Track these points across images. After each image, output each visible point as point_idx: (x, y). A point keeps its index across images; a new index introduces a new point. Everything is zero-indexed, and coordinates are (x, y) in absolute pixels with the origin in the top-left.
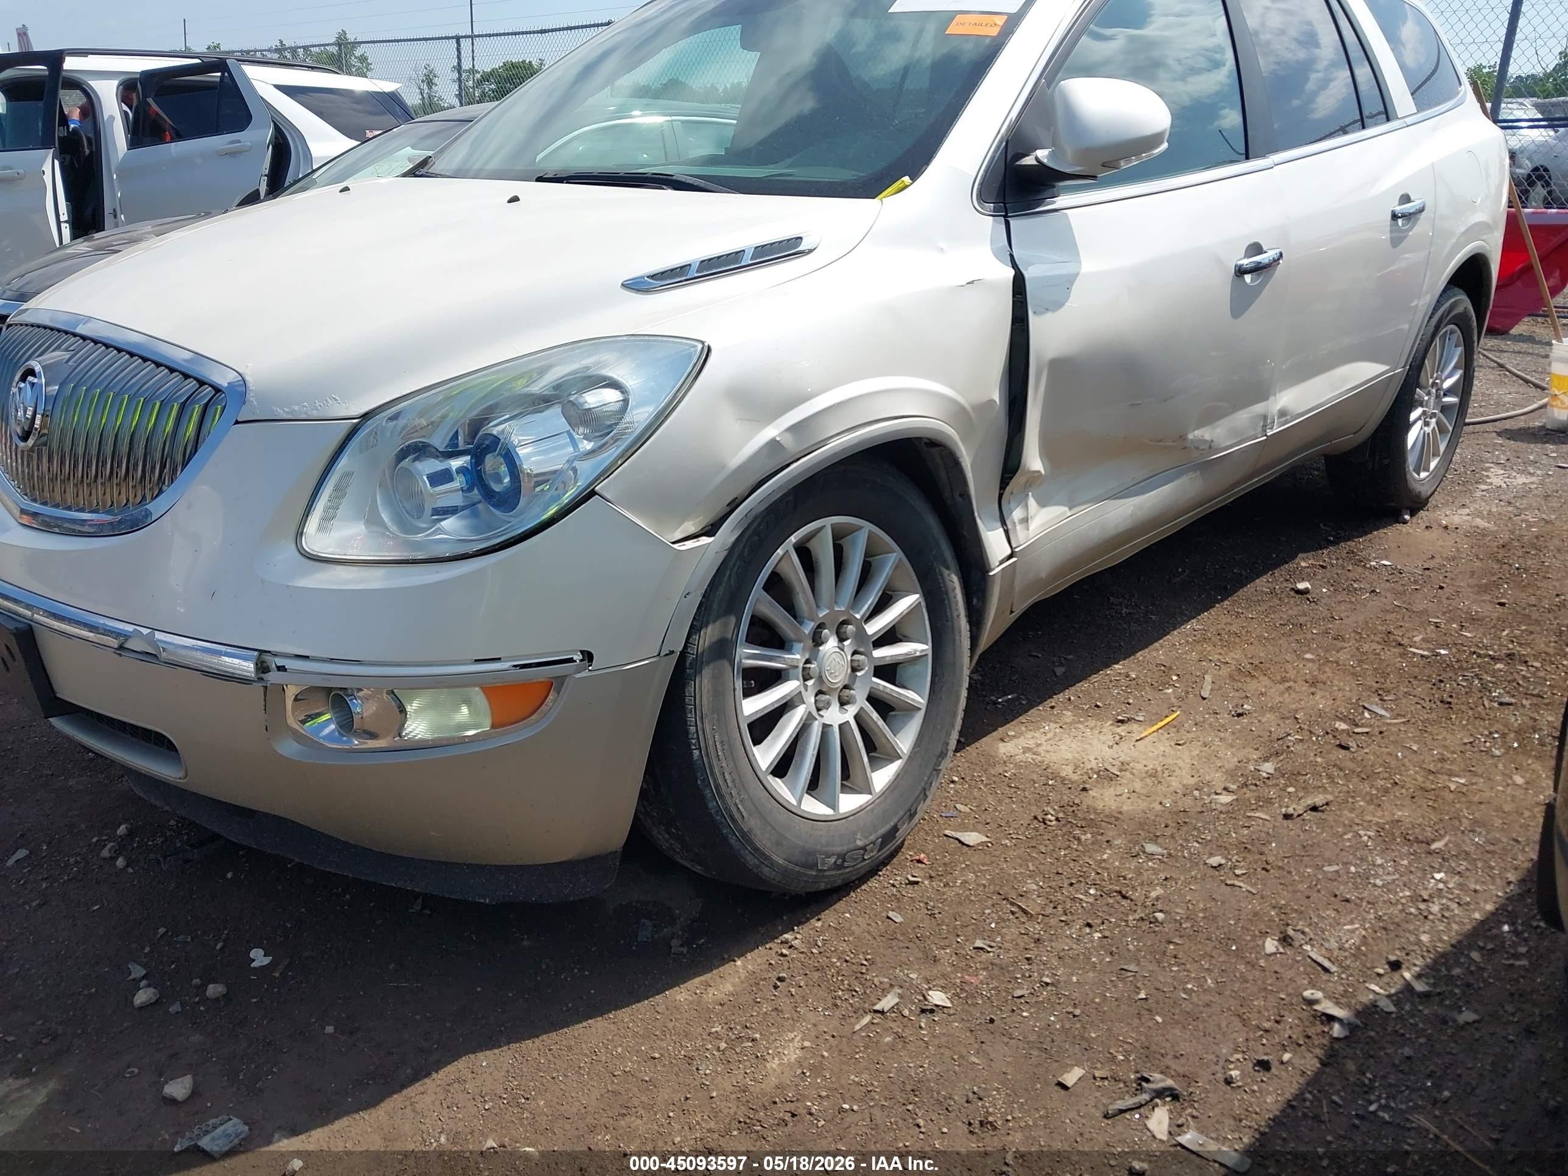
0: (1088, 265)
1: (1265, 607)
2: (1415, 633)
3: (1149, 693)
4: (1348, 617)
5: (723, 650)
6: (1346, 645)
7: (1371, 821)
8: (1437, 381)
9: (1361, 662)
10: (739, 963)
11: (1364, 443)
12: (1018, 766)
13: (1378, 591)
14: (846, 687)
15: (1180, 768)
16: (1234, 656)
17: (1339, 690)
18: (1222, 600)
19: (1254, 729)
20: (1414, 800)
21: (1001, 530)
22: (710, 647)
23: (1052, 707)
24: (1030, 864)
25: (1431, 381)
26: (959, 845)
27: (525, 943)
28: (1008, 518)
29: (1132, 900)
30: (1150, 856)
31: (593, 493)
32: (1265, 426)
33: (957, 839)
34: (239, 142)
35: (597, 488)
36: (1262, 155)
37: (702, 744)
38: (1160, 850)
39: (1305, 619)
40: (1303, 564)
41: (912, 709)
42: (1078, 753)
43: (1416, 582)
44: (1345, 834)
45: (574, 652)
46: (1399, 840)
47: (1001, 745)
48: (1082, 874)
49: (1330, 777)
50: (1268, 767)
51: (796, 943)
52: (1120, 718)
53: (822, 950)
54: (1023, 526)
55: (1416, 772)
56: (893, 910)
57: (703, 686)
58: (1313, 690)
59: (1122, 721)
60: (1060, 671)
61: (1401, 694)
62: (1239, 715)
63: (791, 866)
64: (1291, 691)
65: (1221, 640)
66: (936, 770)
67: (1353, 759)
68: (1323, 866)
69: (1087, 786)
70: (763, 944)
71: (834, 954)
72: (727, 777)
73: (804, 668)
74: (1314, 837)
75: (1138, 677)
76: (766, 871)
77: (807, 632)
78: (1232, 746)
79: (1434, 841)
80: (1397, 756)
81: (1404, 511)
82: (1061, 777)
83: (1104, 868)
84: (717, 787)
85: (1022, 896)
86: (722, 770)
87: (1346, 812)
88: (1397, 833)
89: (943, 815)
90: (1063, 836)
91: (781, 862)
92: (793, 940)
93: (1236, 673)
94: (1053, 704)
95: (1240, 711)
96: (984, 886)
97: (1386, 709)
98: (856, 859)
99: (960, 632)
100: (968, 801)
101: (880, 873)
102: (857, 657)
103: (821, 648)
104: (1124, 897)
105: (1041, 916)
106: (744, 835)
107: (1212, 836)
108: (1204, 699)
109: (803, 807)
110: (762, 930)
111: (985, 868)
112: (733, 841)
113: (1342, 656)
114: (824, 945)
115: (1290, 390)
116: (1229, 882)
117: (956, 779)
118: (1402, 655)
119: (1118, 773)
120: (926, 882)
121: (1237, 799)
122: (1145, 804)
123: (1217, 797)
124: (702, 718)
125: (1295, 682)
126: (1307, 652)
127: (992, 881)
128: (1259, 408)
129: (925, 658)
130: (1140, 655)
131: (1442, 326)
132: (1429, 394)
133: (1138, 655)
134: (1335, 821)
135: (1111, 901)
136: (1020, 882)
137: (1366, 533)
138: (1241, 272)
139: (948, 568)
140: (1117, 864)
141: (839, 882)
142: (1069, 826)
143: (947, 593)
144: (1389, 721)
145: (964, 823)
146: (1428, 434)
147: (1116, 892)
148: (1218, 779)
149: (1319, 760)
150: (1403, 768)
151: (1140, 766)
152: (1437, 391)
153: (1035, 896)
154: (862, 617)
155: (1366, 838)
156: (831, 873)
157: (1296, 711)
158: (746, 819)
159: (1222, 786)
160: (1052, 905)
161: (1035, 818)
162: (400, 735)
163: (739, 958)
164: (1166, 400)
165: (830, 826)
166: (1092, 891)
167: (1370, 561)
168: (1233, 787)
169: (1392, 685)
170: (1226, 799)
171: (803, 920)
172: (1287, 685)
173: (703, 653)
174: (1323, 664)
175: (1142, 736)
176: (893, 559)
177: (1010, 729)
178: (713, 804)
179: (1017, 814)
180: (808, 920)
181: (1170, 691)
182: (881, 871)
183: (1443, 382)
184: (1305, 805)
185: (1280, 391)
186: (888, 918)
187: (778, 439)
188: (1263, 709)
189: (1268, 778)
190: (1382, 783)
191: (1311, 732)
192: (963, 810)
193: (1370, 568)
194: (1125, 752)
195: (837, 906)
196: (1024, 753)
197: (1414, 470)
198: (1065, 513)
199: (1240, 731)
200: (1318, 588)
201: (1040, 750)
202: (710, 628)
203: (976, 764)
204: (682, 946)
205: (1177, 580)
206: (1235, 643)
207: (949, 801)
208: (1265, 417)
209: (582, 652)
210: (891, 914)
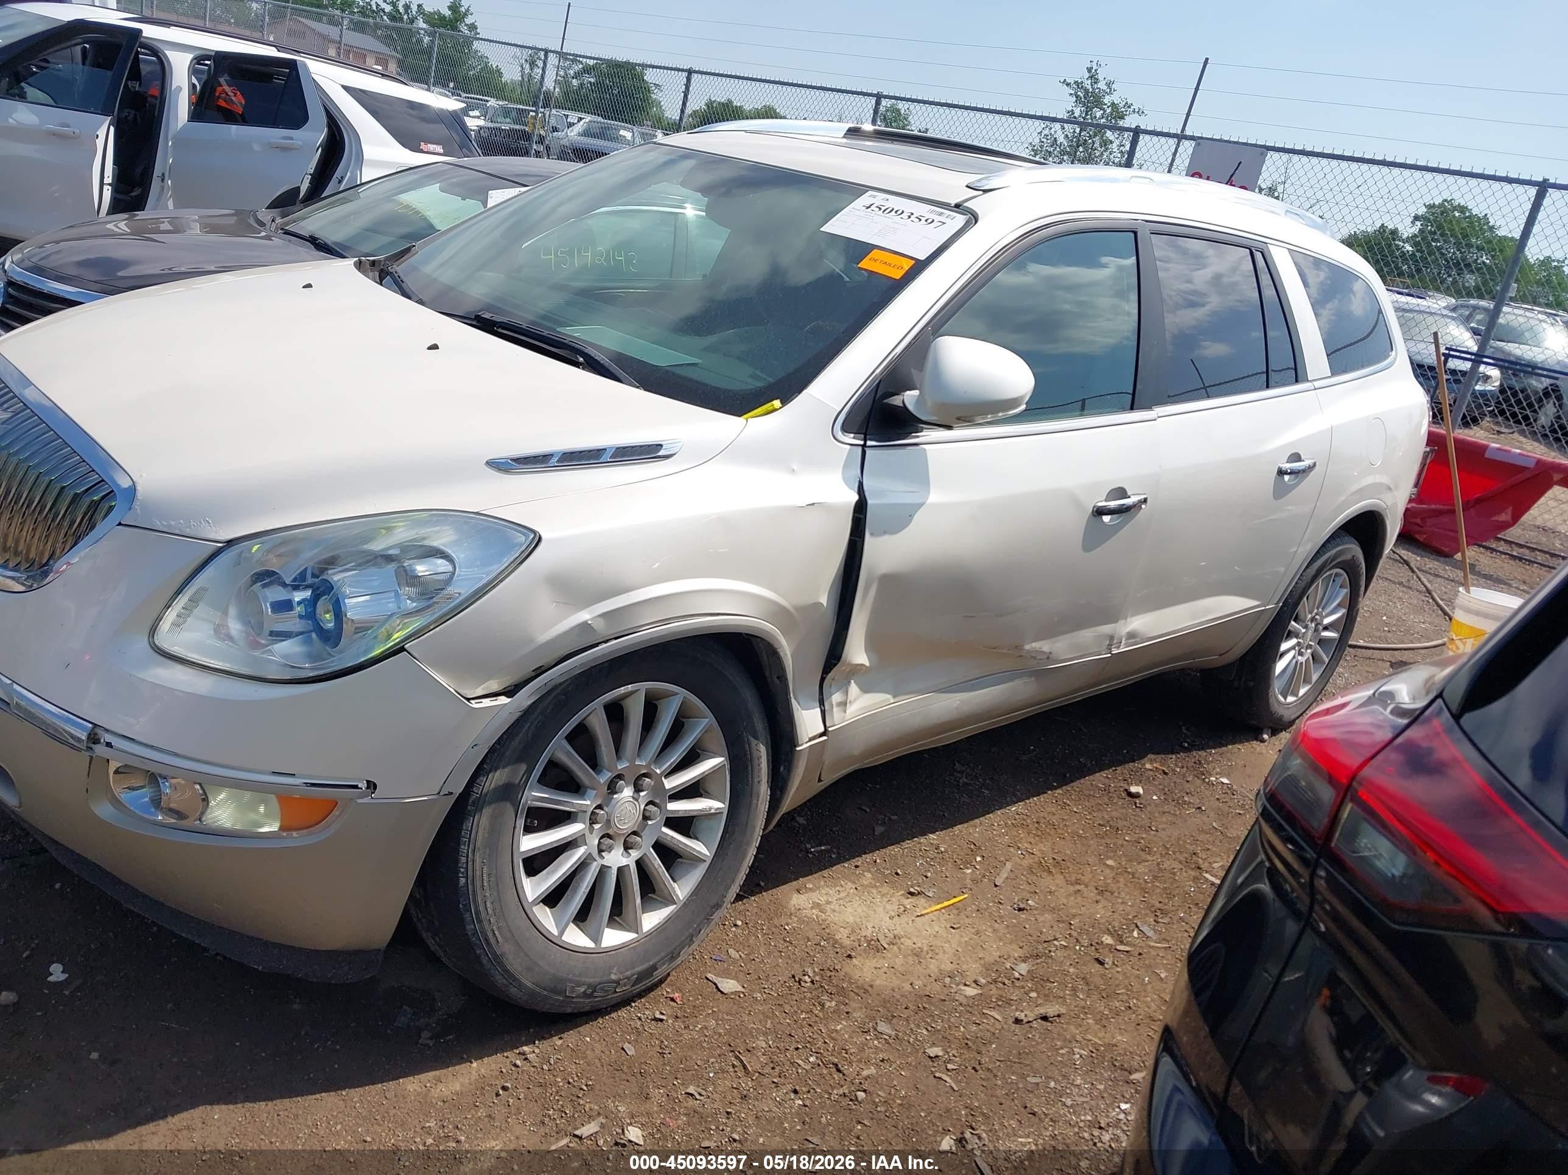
0: (935, 497)
1: (1093, 802)
2: (1218, 859)
3: (948, 869)
4: (1164, 830)
5: (509, 793)
6: (1149, 858)
7: (1090, 1040)
8: (1317, 617)
9: (1155, 877)
10: (475, 1065)
11: (1232, 664)
12: (801, 921)
13: (1203, 808)
14: (635, 833)
15: (944, 952)
16: (1042, 848)
17: (1122, 903)
18: (1056, 788)
19: (1027, 926)
20: (1138, 1027)
21: (818, 711)
22: (495, 789)
23: (857, 867)
24: (769, 1022)
25: (1310, 616)
26: (715, 990)
27: (296, 1007)
28: (827, 699)
29: (844, 1075)
30: (879, 1035)
31: (402, 649)
32: (1110, 645)
33: (715, 984)
34: (292, 139)
35: (406, 646)
36: (1148, 407)
37: (470, 874)
38: (889, 1031)
39: (1125, 823)
40: (1148, 766)
41: (697, 860)
42: (860, 918)
43: (1243, 806)
44: (1062, 1048)
45: (361, 780)
46: (1106, 1064)
47: (796, 896)
48: (811, 1040)
49: (1074, 990)
50: (1023, 968)
51: (531, 1056)
52: (912, 890)
53: (552, 1068)
54: (840, 708)
55: (1153, 1000)
56: (629, 1043)
57: (481, 824)
58: (1099, 898)
59: (912, 894)
60: (879, 830)
61: (1175, 918)
62: (1020, 910)
63: (538, 990)
64: (1078, 895)
65: (1037, 828)
66: (708, 919)
67: (1102, 976)
68: (1028, 1076)
69: (853, 954)
70: (503, 1051)
71: (560, 1074)
72: (488, 905)
73: (593, 812)
74: (1033, 1046)
75: (946, 851)
76: (513, 990)
77: (602, 781)
78: (1001, 940)
79: (1137, 1070)
80: (1144, 980)
81: (1265, 730)
82: (834, 939)
83: (833, 1039)
84: (478, 913)
85: (749, 1051)
86: (485, 899)
87: (1072, 1027)
88: (1108, 1056)
89: (714, 957)
90: (810, 999)
91: (529, 984)
92: (530, 1053)
93: (1036, 866)
94: (859, 863)
95: (1022, 906)
96: (720, 1035)
97: (1155, 931)
98: (606, 991)
99: (758, 797)
100: (741, 947)
101: (633, 1004)
102: (651, 808)
103: (615, 796)
104: (839, 1070)
105: (757, 1074)
106: (496, 957)
107: (943, 1027)
108: (996, 886)
109: (563, 938)
110: (507, 1038)
111: (729, 1017)
112: (485, 961)
113: (1141, 869)
114: (556, 1063)
115: (1145, 615)
116: (937, 1075)
117: (739, 923)
118: (1196, 879)
119: (886, 946)
120: (670, 1021)
121: (981, 994)
122: (898, 982)
123: (963, 988)
124: (474, 851)
125: (1086, 886)
126: (1111, 858)
127: (728, 1032)
128: (1106, 629)
129: (719, 816)
130: (957, 829)
131: (1325, 570)
132: (1306, 627)
133: (956, 828)
134: (1059, 1034)
135: (825, 1071)
136: (753, 1037)
137: (1221, 745)
138: (1099, 512)
139: (756, 738)
140: (846, 1036)
141: (588, 1008)
142: (820, 990)
143: (751, 761)
144: (1153, 944)
145: (728, 969)
146: (1302, 663)
147: (833, 1064)
148: (973, 969)
149: (1071, 970)
150: (1143, 994)
151: (909, 943)
152: (1316, 625)
153: (760, 1054)
154: (662, 773)
155: (1078, 1056)
156: (579, 1000)
157: (1074, 916)
158: (500, 944)
159: (975, 977)
160: (772, 1065)
161: (794, 977)
162: (200, 820)
163: (476, 1060)
164: (1002, 616)
165: (588, 958)
166: (812, 1059)
167: (1211, 775)
168: (983, 981)
169: (1174, 908)
170: (971, 991)
171: (547, 1036)
172: (1078, 887)
173: (486, 795)
174: (1120, 874)
175: (923, 913)
176: (704, 724)
177: (809, 882)
178: (470, 927)
179: (779, 969)
180: (551, 1036)
181: (970, 871)
182: (634, 1002)
183: (1323, 618)
184: (1037, 1013)
185: (1133, 616)
186: (623, 1049)
187: (589, 622)
188: (1045, 908)
189: (1018, 979)
190: (1117, 1004)
191: (1077, 941)
192: (733, 956)
193: (1208, 783)
194: (901, 926)
195: (581, 1029)
196: (812, 908)
197: (1281, 694)
198: (889, 700)
199: (1015, 926)
200: (1150, 794)
201: (828, 908)
202: (498, 772)
203: (765, 912)
204: (431, 1038)
205: (1025, 758)
206: (1049, 834)
207: (724, 944)
208: (1112, 638)
209: (368, 782)
210: (626, 1046)
